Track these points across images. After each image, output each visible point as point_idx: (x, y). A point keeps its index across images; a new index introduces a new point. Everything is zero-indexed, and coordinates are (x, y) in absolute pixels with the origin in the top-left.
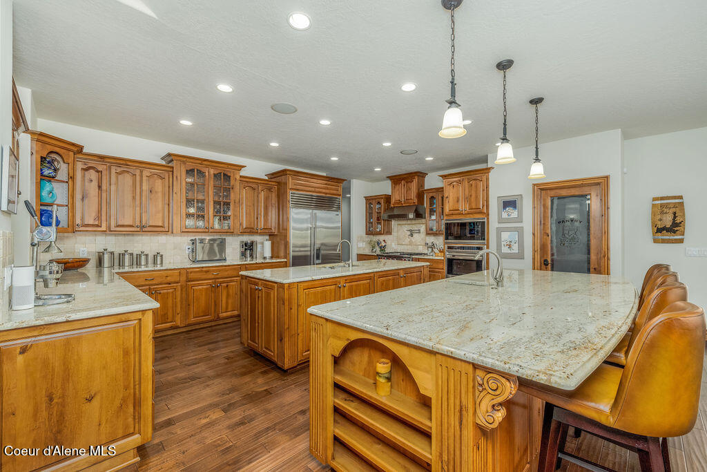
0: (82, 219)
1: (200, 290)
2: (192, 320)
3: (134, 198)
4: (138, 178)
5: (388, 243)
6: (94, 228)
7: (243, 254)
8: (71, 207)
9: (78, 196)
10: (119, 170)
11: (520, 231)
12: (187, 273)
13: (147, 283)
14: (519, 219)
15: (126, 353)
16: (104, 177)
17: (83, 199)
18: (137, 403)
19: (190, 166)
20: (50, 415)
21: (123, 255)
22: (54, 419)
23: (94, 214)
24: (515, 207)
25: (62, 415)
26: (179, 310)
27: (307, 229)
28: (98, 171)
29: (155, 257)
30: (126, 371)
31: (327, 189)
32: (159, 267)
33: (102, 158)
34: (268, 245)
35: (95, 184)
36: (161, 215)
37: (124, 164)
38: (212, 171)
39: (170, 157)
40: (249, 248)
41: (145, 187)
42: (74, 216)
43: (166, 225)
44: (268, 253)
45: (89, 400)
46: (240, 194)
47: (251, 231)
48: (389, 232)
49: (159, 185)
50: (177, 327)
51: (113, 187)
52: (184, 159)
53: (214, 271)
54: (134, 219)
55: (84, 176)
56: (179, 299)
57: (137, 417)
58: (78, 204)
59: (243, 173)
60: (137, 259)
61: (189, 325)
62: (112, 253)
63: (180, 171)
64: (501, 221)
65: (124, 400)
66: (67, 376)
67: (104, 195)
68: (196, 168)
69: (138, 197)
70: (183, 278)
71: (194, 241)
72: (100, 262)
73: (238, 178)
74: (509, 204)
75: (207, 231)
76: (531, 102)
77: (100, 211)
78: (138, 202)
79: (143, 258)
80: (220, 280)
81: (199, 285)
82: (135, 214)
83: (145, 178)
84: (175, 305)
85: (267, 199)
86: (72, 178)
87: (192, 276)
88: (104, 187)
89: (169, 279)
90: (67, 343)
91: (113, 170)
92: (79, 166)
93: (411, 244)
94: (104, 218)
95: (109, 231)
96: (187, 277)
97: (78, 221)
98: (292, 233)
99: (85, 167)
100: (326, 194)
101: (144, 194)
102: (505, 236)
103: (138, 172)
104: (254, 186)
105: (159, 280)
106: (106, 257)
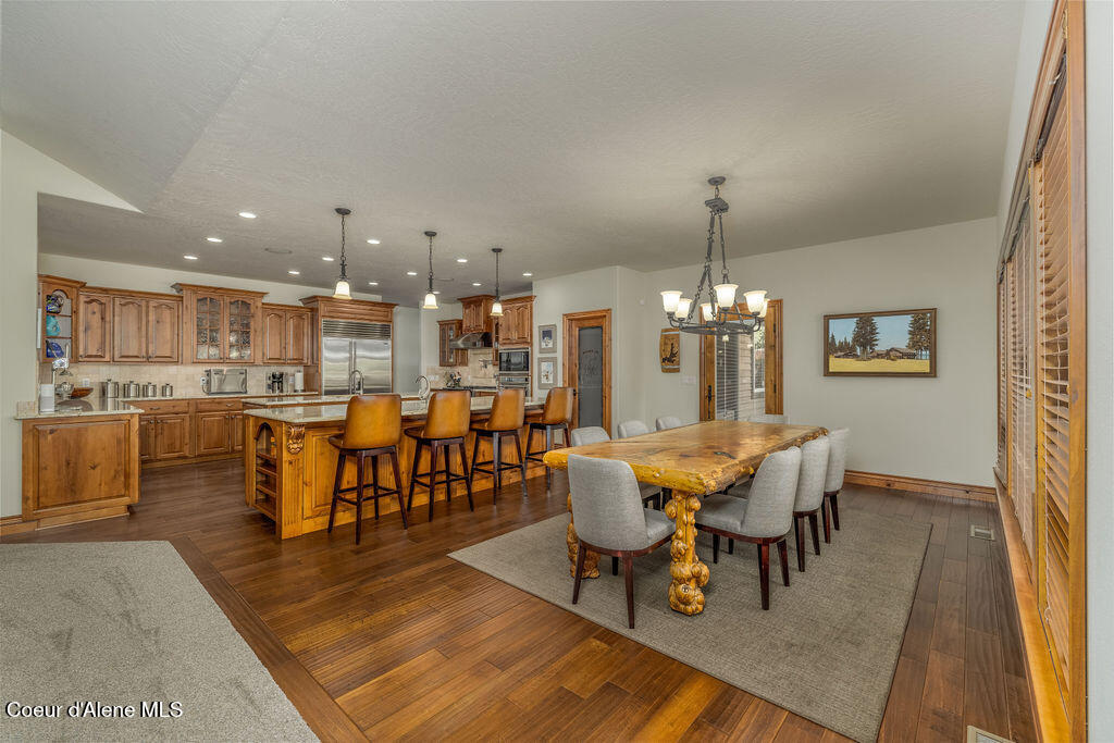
0: (85, 349)
1: (211, 421)
2: (202, 451)
3: (139, 329)
4: (144, 309)
5: (464, 375)
6: (97, 359)
7: (271, 387)
8: (74, 339)
9: (81, 328)
10: (123, 301)
11: (554, 360)
12: (197, 404)
13: (153, 412)
14: (554, 350)
15: (119, 442)
16: (107, 309)
17: (86, 330)
18: (127, 476)
19: (201, 295)
20: (68, 474)
21: (129, 385)
22: (71, 475)
23: (97, 346)
24: (551, 337)
25: (75, 474)
26: (187, 441)
27: (343, 360)
28: (102, 304)
29: (164, 389)
30: (119, 453)
31: (373, 315)
32: (168, 398)
33: (105, 291)
34: (299, 377)
35: (98, 316)
36: (169, 345)
37: (129, 296)
38: (227, 300)
39: (180, 287)
40: (277, 380)
41: (152, 317)
42: (77, 348)
43: (175, 355)
44: (300, 385)
45: (94, 468)
46: (261, 324)
47: (280, 361)
48: (464, 363)
49: (167, 314)
50: (185, 457)
51: (117, 318)
52: (195, 288)
53: (229, 402)
54: (140, 349)
55: (86, 309)
56: (187, 430)
57: (127, 486)
58: (81, 336)
59: (266, 300)
60: (142, 390)
61: (199, 456)
62: (116, 383)
63: (190, 300)
64: (542, 351)
65: (117, 472)
66: (79, 449)
67: (107, 326)
68: (209, 297)
69: (144, 328)
70: (192, 409)
71: (208, 373)
72: (104, 392)
73: (260, 305)
74: (547, 333)
75: (223, 360)
76: (494, 250)
77: (103, 343)
78: (144, 333)
79: (150, 388)
80: (234, 412)
81: (213, 416)
82: (140, 345)
83: (151, 308)
84: (182, 437)
85: (297, 327)
86: (75, 312)
87: (202, 407)
88: (107, 319)
89: (176, 409)
90: (79, 430)
91: (117, 301)
92: (82, 299)
93: (485, 377)
94: (107, 348)
95: (113, 361)
96: (197, 407)
97: (81, 352)
98: (325, 365)
99: (88, 300)
100: (371, 320)
101: (151, 324)
102: (544, 366)
103: (144, 303)
104: (280, 313)
105: (166, 410)
106: (110, 388)
